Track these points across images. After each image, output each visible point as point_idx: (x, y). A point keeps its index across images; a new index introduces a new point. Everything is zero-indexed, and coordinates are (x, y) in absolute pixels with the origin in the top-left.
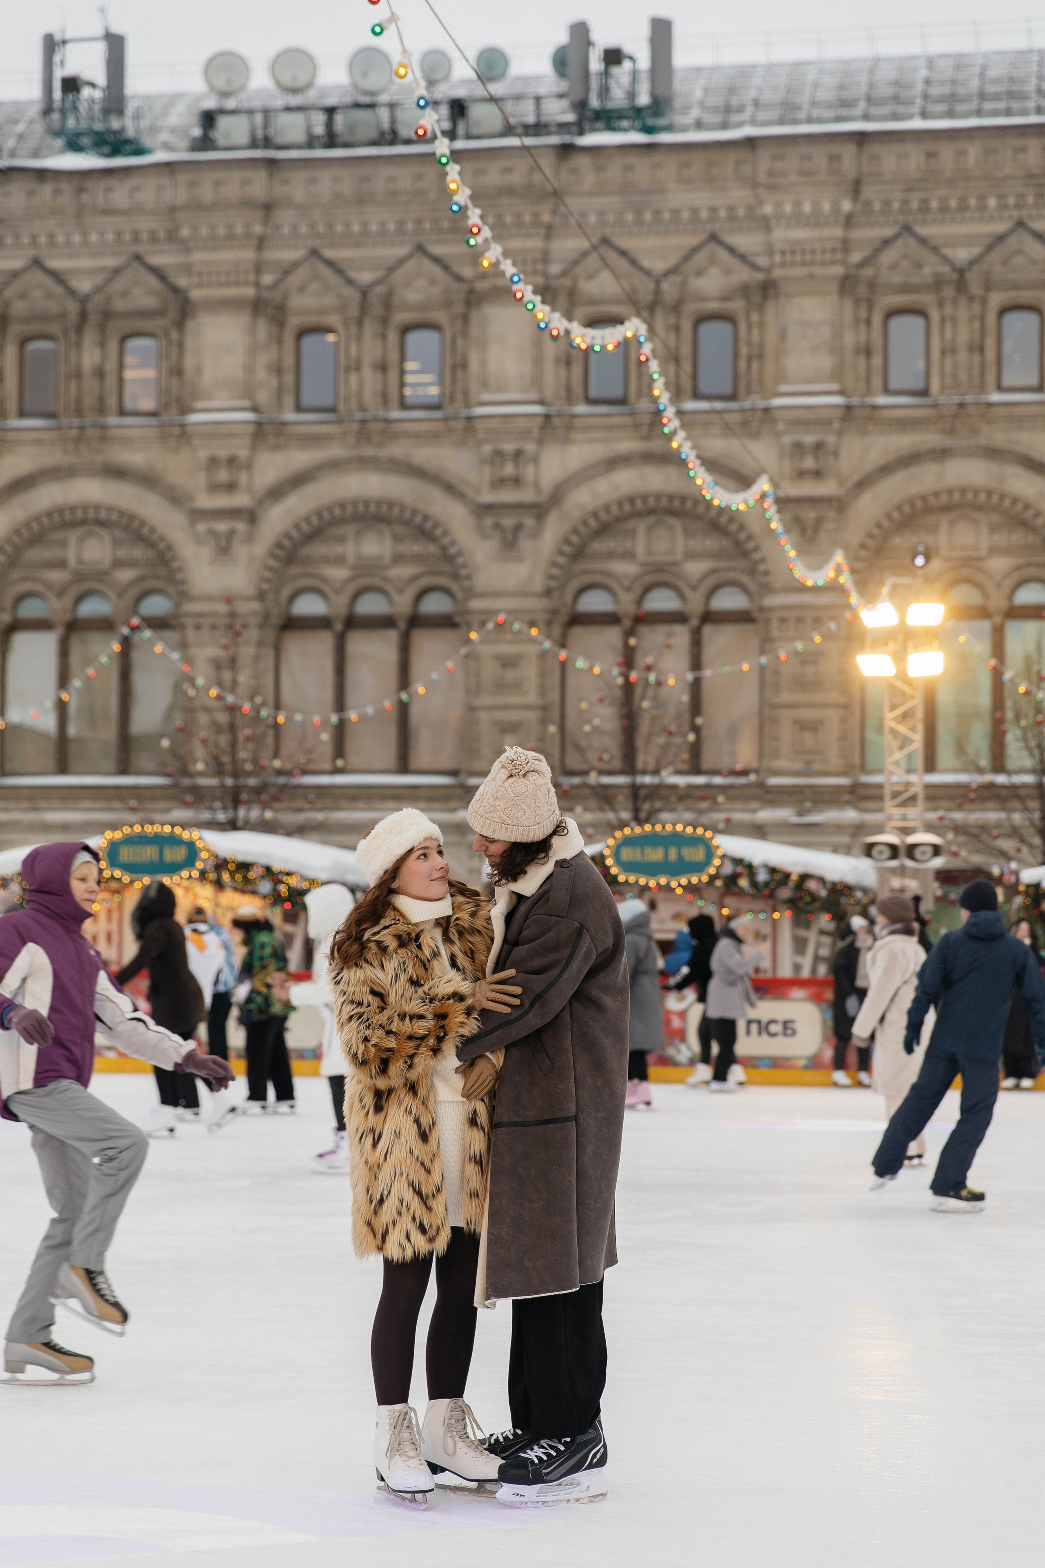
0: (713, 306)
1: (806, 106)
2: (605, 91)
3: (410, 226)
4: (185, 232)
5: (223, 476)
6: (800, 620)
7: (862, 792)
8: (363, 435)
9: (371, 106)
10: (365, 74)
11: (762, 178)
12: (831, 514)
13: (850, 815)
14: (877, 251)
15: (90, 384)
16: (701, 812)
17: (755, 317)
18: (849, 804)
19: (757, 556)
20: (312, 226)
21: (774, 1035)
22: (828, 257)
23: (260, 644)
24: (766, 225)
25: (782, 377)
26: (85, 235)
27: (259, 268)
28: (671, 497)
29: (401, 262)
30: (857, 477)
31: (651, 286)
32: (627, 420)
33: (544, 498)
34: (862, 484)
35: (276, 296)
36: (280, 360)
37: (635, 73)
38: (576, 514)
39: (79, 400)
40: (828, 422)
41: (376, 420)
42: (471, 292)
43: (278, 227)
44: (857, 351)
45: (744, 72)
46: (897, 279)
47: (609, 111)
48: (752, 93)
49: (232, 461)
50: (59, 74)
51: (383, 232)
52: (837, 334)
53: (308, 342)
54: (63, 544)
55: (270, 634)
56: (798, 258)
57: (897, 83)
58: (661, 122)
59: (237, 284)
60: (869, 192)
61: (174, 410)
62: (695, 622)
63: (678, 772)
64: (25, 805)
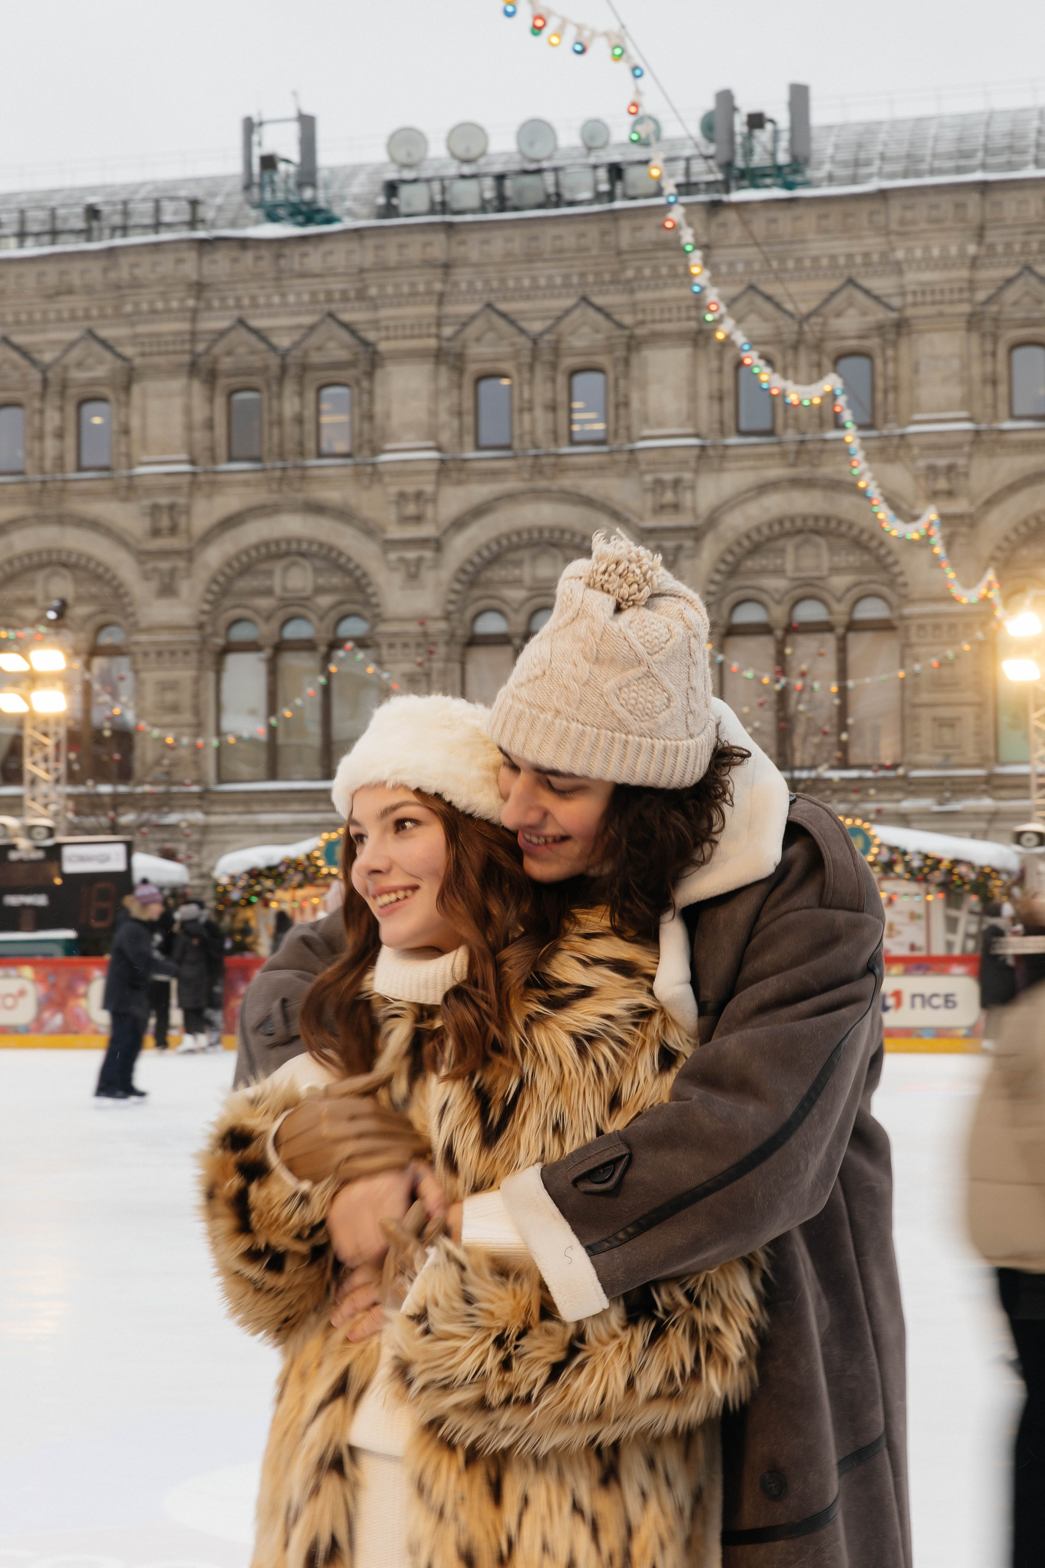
0: (852, 344)
1: (928, 158)
2: (749, 152)
3: (575, 280)
4: (373, 291)
5: (411, 509)
6: (937, 627)
7: (997, 782)
8: (537, 470)
9: (539, 172)
10: (532, 144)
11: (894, 226)
12: (964, 530)
13: (987, 803)
14: (1001, 289)
15: (291, 430)
16: (855, 803)
17: (890, 352)
18: (985, 792)
19: (896, 569)
20: (487, 282)
21: (936, 1007)
22: (956, 296)
23: (448, 660)
24: (898, 268)
25: (916, 407)
26: (283, 295)
27: (439, 322)
28: (816, 518)
29: (567, 312)
30: (986, 495)
31: (795, 327)
32: (776, 449)
33: (701, 521)
34: (990, 503)
35: (456, 346)
36: (460, 405)
37: (776, 134)
38: (730, 536)
39: (281, 445)
40: (958, 446)
41: (548, 455)
42: (631, 337)
43: (456, 284)
44: (984, 381)
45: (870, 129)
46: (1020, 314)
47: (754, 170)
48: (880, 148)
49: (419, 496)
50: (257, 153)
51: (551, 286)
52: (966, 366)
53: (486, 386)
54: (270, 574)
55: (457, 650)
56: (929, 298)
57: (1012, 134)
58: (798, 178)
59: (420, 336)
60: (991, 236)
61: (366, 452)
62: (840, 631)
63: (832, 768)
64: (240, 809)
